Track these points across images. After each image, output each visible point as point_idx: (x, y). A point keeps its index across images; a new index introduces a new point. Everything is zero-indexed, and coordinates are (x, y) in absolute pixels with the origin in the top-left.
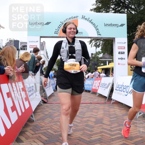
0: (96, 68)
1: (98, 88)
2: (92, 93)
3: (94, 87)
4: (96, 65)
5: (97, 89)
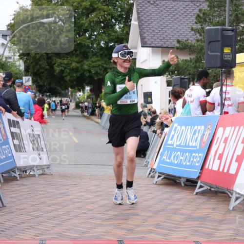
0: (228, 61)
1: (235, 165)
2: (203, 193)
3: (217, 162)
4: (226, 41)
5: (233, 171)
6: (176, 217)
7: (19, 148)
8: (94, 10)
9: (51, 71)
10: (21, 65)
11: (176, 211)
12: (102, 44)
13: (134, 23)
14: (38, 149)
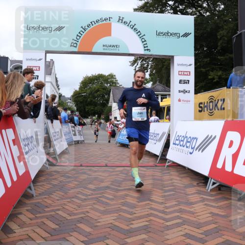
6: (124, 157)
7: (75, 135)
8: (99, 91)
9: (85, 110)
10: (75, 108)
11: (124, 155)
12: (101, 102)
13: (111, 95)
14: (81, 135)
